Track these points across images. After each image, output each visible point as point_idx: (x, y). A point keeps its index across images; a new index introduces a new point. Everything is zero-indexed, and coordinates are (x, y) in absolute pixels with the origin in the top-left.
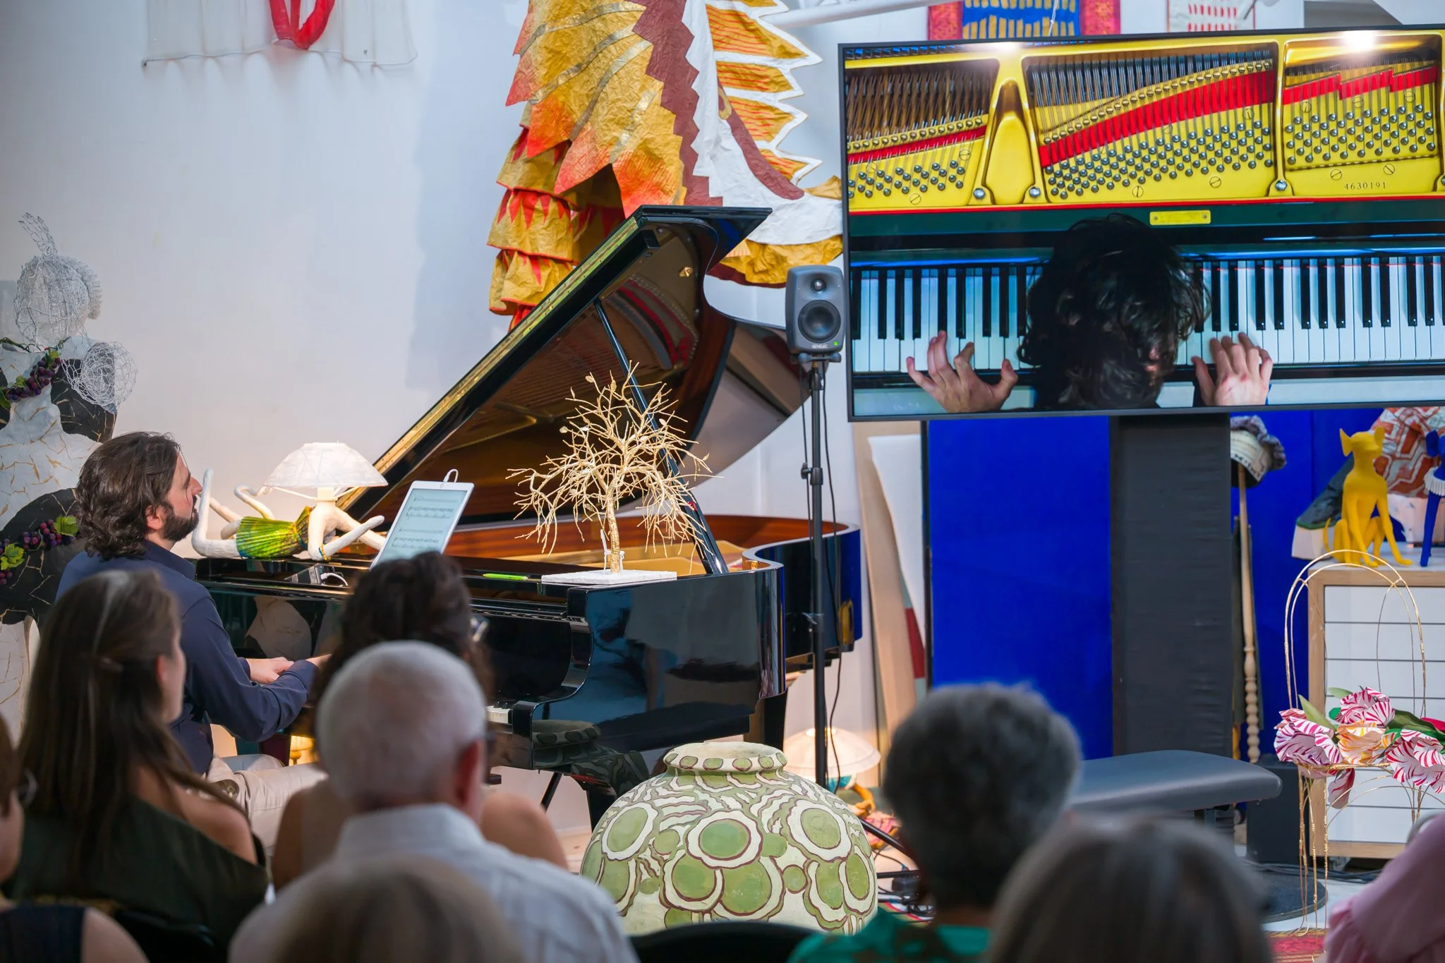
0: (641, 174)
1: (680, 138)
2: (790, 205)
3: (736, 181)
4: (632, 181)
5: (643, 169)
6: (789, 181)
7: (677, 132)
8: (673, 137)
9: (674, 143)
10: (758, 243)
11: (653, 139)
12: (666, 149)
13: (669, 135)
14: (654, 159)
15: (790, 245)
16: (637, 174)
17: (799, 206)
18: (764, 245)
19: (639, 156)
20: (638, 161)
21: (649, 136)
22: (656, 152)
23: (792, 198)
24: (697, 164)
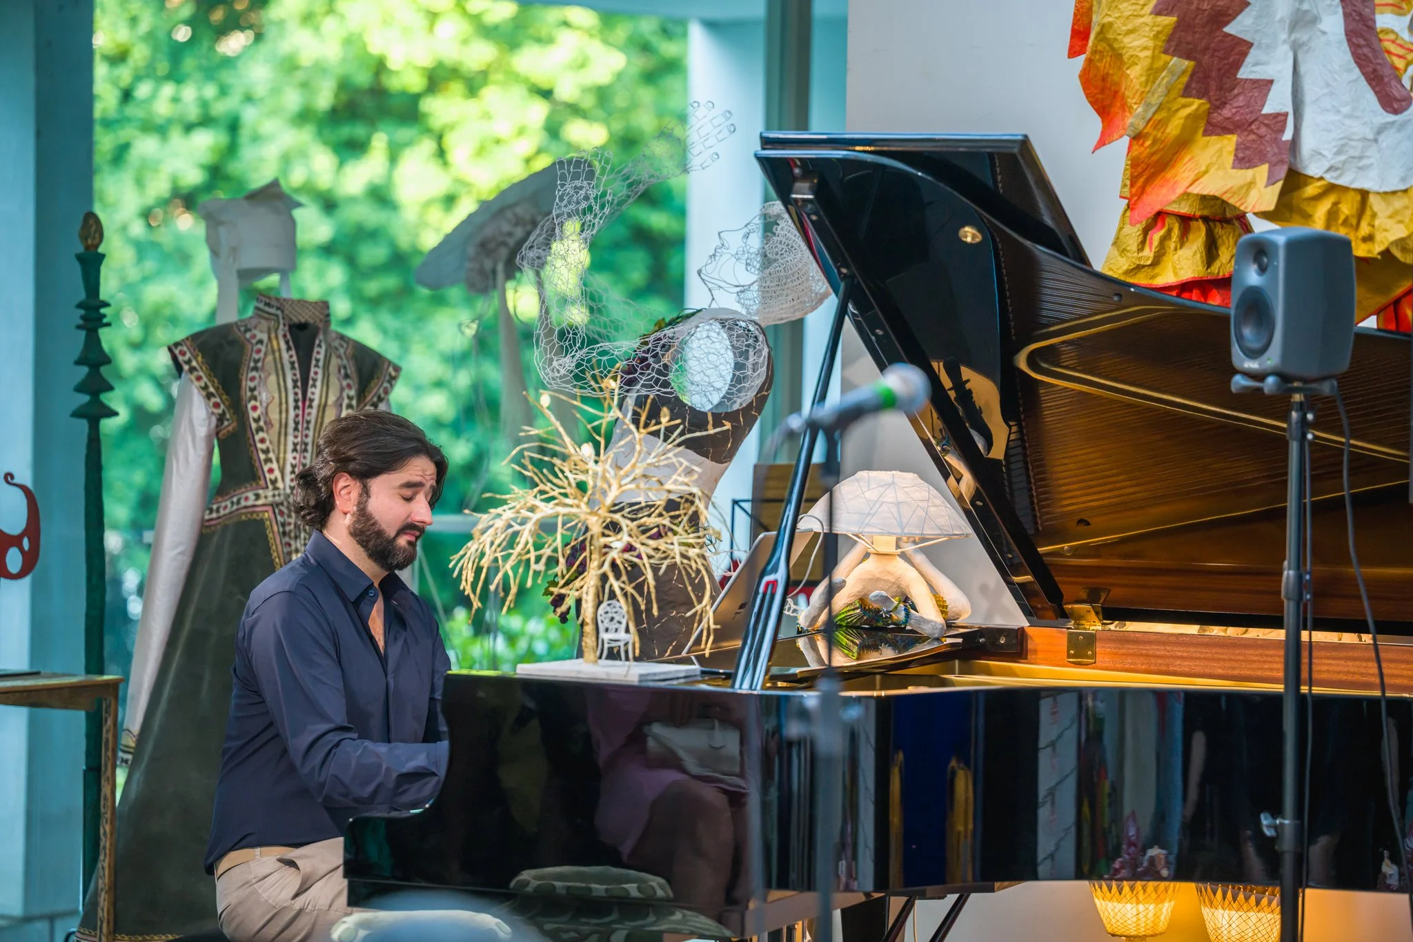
0: (1109, 79)
1: (1169, 20)
2: (1393, 123)
3: (1328, 85)
4: (1103, 91)
5: (1111, 72)
6: (1400, 81)
7: (1158, 12)
8: (1149, 19)
9: (1147, 29)
10: (1355, 190)
11: (1111, 24)
12: (1126, 40)
13: (1142, 16)
14: (1117, 56)
15: (1386, 193)
16: (1104, 79)
17: (1402, 126)
18: (1364, 194)
19: (1101, 52)
20: (1101, 60)
21: (1110, 19)
22: (1116, 46)
23: (1396, 112)
24: (1249, 59)
